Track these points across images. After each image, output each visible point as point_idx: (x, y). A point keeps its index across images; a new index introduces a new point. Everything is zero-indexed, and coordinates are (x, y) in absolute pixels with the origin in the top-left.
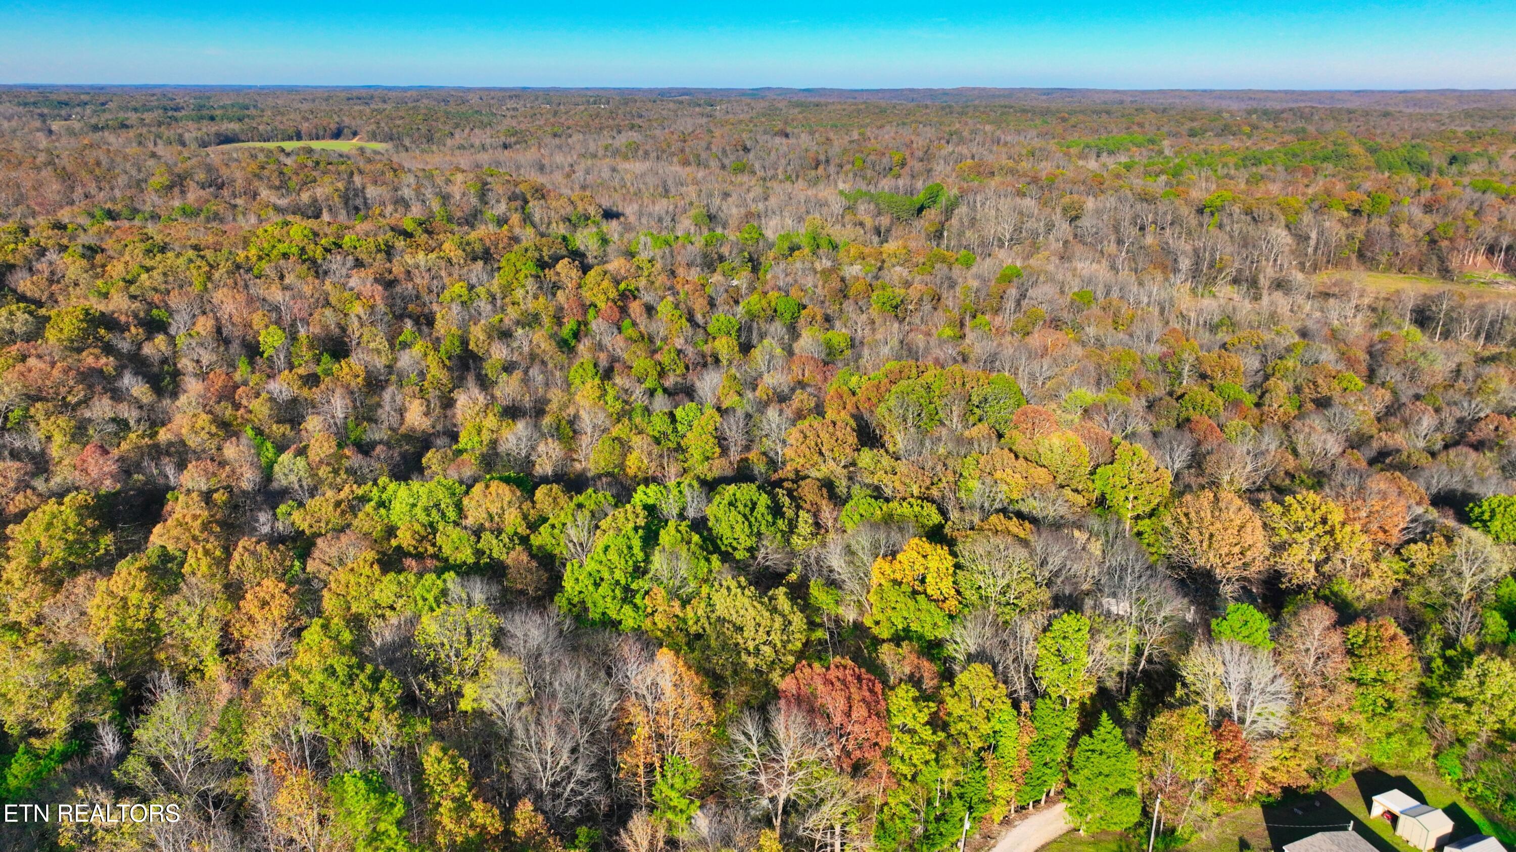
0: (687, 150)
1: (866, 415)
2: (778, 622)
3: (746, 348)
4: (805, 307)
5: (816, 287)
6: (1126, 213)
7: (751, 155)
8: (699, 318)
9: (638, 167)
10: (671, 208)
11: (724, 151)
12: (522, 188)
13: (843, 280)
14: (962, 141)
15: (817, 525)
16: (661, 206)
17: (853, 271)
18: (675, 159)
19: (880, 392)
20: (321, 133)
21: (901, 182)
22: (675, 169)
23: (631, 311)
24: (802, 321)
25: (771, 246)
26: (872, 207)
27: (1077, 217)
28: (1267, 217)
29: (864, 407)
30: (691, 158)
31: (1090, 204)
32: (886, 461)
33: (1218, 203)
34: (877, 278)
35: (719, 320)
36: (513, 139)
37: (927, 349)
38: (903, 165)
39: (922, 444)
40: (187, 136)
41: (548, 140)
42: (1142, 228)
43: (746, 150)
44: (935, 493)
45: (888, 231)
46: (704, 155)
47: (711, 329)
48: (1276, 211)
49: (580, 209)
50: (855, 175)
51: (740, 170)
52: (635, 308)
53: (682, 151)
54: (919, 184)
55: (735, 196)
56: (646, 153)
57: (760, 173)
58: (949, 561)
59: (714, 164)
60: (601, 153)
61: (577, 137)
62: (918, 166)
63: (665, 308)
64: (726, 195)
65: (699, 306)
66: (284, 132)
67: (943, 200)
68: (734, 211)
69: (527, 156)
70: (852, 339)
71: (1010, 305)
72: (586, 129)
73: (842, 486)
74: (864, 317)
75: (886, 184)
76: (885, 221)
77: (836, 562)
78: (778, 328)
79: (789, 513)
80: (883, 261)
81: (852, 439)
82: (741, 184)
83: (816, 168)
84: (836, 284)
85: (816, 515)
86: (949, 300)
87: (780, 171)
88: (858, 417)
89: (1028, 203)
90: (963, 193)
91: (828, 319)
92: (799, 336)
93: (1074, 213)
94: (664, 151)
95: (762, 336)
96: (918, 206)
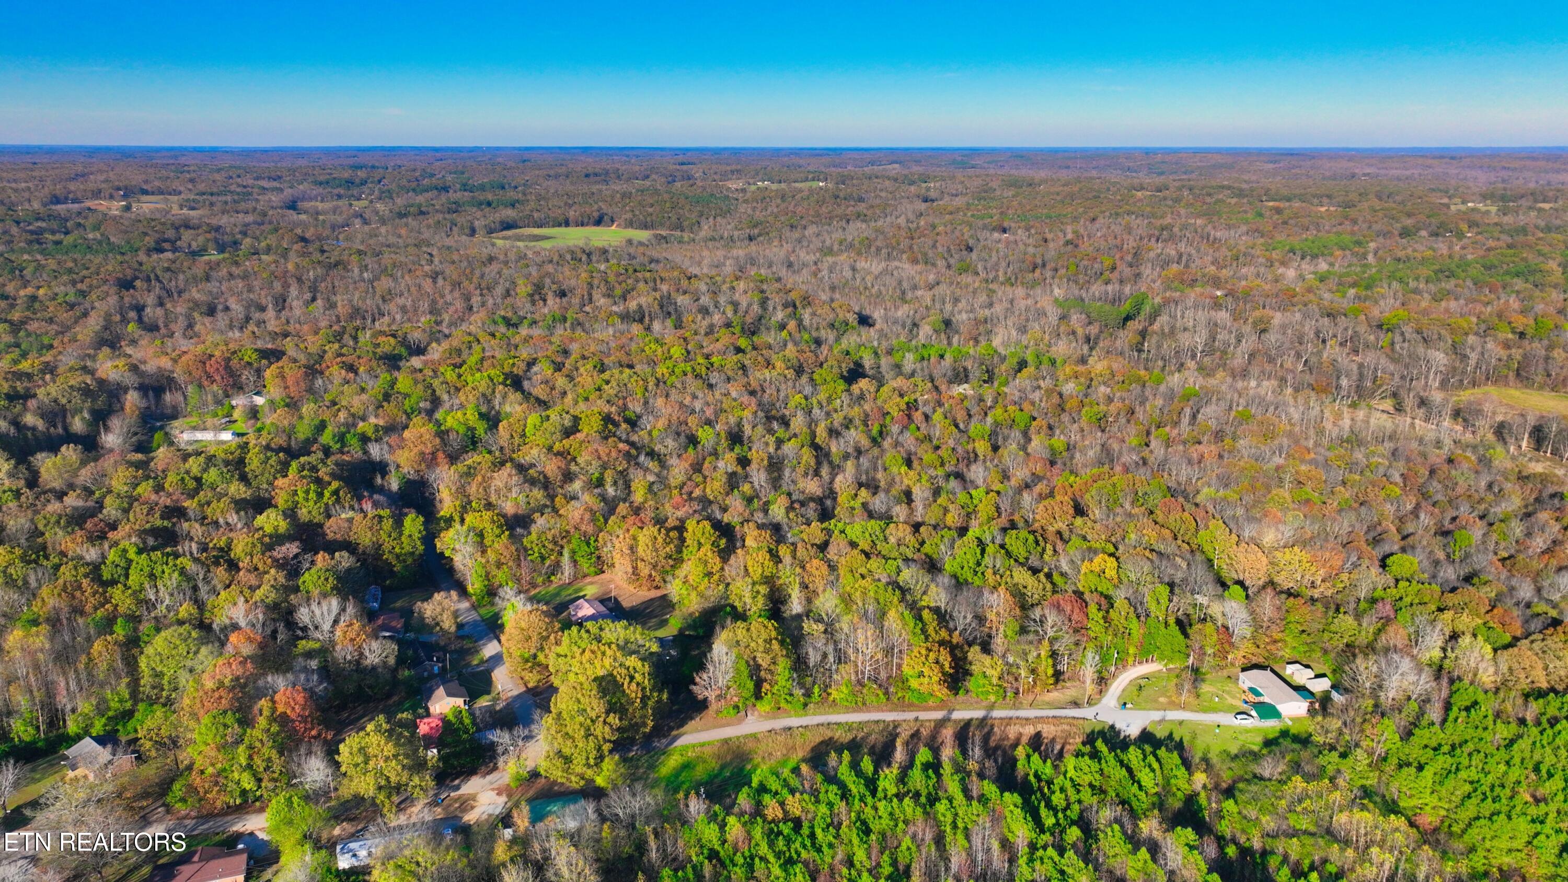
0: (915, 247)
1: (1079, 500)
2: (1041, 586)
3: (995, 448)
4: (1034, 419)
5: (1041, 401)
6: (1309, 329)
7: (974, 255)
8: (962, 426)
9: (872, 266)
10: (912, 312)
11: (949, 251)
12: (793, 296)
13: (1061, 395)
14: (1172, 238)
15: (1055, 551)
16: (903, 312)
17: (1069, 388)
18: (904, 256)
19: (1087, 486)
20: (586, 220)
21: (1110, 288)
22: (907, 269)
23: (915, 418)
24: (1032, 428)
25: (1003, 359)
26: (1084, 316)
27: (1264, 331)
28: (1435, 337)
29: (1078, 494)
30: (920, 256)
31: (1278, 318)
32: (1089, 524)
33: (1394, 321)
34: (1086, 396)
35: (975, 428)
36: (756, 231)
37: (1120, 453)
38: (1114, 268)
39: (1108, 516)
40: (477, 223)
41: (787, 232)
42: (1324, 341)
43: (970, 249)
44: (1113, 540)
45: (1097, 338)
46: (930, 254)
47: (971, 434)
48: (1443, 332)
49: (841, 316)
50: (1069, 280)
51: (964, 270)
52: (918, 416)
53: (911, 248)
54: (1127, 290)
55: (964, 301)
56: (879, 250)
57: (983, 275)
58: (1115, 564)
59: (941, 263)
60: (836, 247)
61: (811, 230)
62: (1127, 271)
63: (937, 417)
64: (956, 300)
65: (960, 416)
66: (555, 219)
67: (1147, 309)
68: (964, 316)
69: (776, 251)
70: (1068, 445)
71: (1186, 420)
72: (817, 219)
73: (1066, 535)
74: (1076, 425)
75: (1097, 289)
76: (1094, 330)
77: (1065, 567)
78: (1016, 434)
79: (1042, 544)
80: (1091, 380)
81: (1072, 511)
82: (967, 286)
83: (1033, 271)
84: (1055, 399)
85: (1054, 547)
86: (1140, 414)
87: (1001, 273)
88: (1074, 500)
89: (1223, 316)
90: (1167, 302)
91: (1050, 428)
92: (1031, 440)
93: (1263, 326)
94: (893, 248)
95: (1005, 439)
96: (1124, 316)
